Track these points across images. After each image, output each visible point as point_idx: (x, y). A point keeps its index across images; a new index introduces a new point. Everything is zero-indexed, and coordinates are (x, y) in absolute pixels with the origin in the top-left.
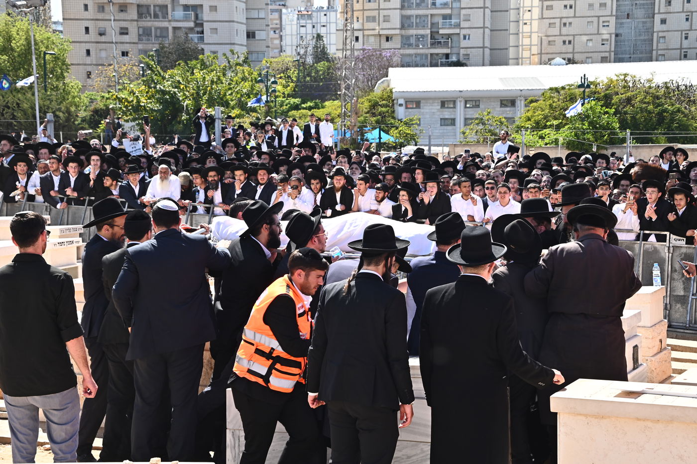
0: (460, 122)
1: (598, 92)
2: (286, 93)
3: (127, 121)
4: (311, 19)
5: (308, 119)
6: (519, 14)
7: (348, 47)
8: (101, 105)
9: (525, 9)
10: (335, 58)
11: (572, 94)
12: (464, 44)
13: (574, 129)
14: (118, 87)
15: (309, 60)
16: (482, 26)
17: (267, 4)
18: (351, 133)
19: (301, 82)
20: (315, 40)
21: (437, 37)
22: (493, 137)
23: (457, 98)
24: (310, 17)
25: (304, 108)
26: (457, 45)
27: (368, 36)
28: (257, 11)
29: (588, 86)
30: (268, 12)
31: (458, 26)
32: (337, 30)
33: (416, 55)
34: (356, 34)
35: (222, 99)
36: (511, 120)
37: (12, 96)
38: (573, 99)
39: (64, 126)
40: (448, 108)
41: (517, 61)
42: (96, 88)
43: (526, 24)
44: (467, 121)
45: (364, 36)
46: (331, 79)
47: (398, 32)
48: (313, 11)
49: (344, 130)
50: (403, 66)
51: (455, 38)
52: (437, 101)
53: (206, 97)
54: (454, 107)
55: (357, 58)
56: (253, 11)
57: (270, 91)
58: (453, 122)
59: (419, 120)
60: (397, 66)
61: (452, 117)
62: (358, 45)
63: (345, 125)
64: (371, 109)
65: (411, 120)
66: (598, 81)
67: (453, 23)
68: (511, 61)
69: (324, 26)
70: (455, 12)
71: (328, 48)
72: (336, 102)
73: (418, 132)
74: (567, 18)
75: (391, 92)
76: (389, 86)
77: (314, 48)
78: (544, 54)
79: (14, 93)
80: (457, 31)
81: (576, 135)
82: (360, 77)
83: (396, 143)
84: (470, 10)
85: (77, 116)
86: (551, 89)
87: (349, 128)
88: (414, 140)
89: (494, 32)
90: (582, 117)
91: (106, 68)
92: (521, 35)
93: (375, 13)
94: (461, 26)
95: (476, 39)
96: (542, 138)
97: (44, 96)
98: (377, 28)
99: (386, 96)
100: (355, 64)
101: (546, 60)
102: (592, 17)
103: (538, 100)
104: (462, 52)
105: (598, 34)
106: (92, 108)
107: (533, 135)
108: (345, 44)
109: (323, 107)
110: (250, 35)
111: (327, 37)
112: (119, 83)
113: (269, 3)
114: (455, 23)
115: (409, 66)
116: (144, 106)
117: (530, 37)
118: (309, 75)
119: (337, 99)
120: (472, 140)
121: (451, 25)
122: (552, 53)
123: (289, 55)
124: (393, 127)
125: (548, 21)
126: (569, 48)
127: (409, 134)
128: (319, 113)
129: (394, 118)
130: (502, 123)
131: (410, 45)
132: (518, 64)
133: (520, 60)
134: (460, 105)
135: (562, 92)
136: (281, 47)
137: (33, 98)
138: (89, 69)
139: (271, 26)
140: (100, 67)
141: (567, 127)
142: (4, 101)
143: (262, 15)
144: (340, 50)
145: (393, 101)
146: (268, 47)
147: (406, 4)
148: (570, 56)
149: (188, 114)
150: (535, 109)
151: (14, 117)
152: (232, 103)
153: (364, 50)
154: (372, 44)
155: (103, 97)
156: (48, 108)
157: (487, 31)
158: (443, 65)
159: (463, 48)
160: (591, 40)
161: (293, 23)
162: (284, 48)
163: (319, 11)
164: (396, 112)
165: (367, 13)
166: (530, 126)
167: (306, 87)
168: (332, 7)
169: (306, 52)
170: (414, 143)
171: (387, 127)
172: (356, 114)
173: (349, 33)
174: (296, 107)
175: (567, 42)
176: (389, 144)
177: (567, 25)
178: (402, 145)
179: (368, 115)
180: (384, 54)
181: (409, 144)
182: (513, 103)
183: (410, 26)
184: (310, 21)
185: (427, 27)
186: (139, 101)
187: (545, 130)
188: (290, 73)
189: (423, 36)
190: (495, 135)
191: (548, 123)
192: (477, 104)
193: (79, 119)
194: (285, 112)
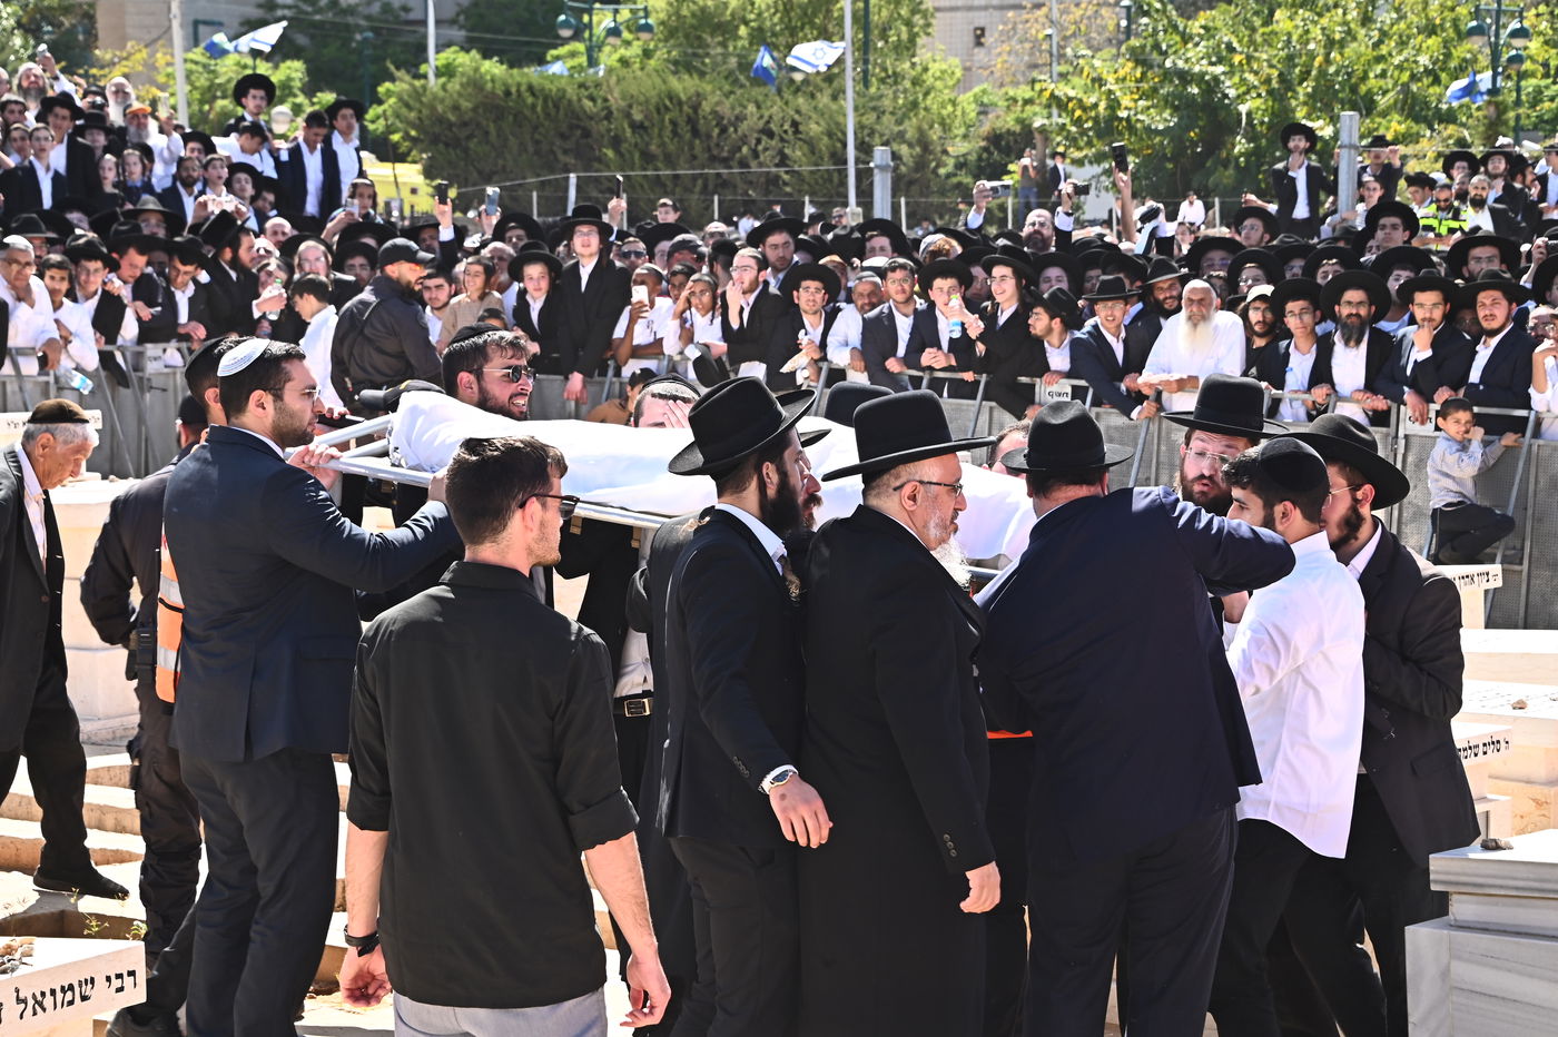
3: (1079, 163)
8: (1009, 122)
14: (1057, 69)
35: (1354, 89)
37: (779, 103)
39: (911, 183)
42: (997, 75)
53: (1308, 87)
57: (1505, 57)
79: (787, 95)
85: (945, 152)
91: (1026, 16)
97: (861, 101)
106: (985, 129)
112: (1062, 56)
116: (1128, 119)
137: (834, 107)
138: (981, 19)
140: (1010, 14)
142: (761, 117)
149: (1252, 136)
151: (783, 160)
152: (1383, 102)
155: (1015, 98)
156: (872, 133)
186: (1114, 104)
193: (951, 162)
194: (1547, 122)
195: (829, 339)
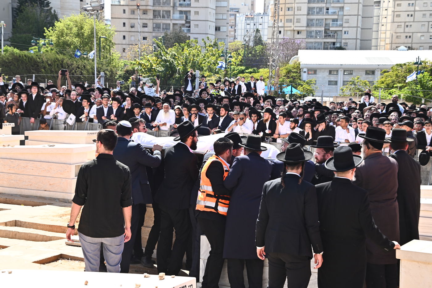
0: (340, 83)
1: (427, 67)
2: (237, 63)
3: (144, 77)
4: (253, 20)
5: (250, 79)
6: (379, 19)
7: (275, 37)
8: (130, 68)
9: (383, 16)
10: (267, 43)
11: (410, 68)
12: (344, 36)
13: (411, 89)
14: (140, 58)
15: (251, 44)
16: (356, 26)
17: (228, 11)
18: (275, 88)
19: (246, 57)
20: (255, 32)
21: (328, 32)
22: (360, 93)
23: (339, 69)
24: (253, 19)
25: (247, 73)
26: (340, 37)
27: (287, 30)
28: (222, 15)
29: (421, 64)
30: (228, 15)
31: (341, 26)
32: (268, 27)
33: (315, 43)
34: (280, 29)
35: (199, 66)
36: (371, 83)
37: (81, 61)
38: (410, 71)
39: (109, 80)
40: (333, 74)
41: (377, 47)
42: (128, 58)
43: (383, 25)
44: (345, 83)
45: (284, 30)
46: (264, 55)
47: (305, 28)
48: (255, 15)
49: (271, 86)
50: (307, 49)
51: (339, 33)
52: (326, 70)
53: (190, 64)
54: (337, 74)
55: (280, 44)
56: (219, 15)
57: (228, 61)
58: (336, 83)
59: (316, 81)
60: (304, 49)
61: (336, 80)
62: (281, 36)
63: (271, 83)
64: (287, 74)
65: (311, 81)
66: (427, 61)
67: (338, 24)
68: (373, 48)
69: (261, 24)
70: (340, 17)
71: (263, 37)
72: (266, 69)
73: (314, 88)
74: (409, 22)
75: (299, 64)
76: (298, 61)
77: (254, 37)
78: (394, 43)
79: (83, 60)
80: (341, 29)
81: (412, 93)
82: (281, 55)
83: (301, 94)
84: (349, 16)
85: (116, 74)
86: (397, 65)
87: (273, 85)
88: (312, 93)
89: (363, 30)
90: (416, 82)
91: (134, 47)
92: (380, 32)
93: (292, 17)
94: (343, 26)
95: (352, 33)
96: (390, 94)
97: (98, 62)
98: (293, 26)
99: (296, 66)
100: (278, 47)
101: (395, 47)
102: (425, 22)
103: (389, 72)
104: (343, 41)
105: (428, 32)
106: (125, 69)
107: (385, 92)
108: (273, 35)
109: (258, 72)
110: (217, 29)
111: (262, 31)
112: (141, 55)
113: (229, 10)
114: (339, 24)
115: (311, 49)
116: (155, 69)
117: (385, 33)
118: (250, 53)
119: (267, 68)
120: (347, 94)
121: (337, 25)
122: (399, 43)
123: (240, 41)
124: (300, 85)
125: (397, 24)
126: (409, 40)
127: (309, 89)
128: (256, 75)
129: (300, 80)
130: (366, 84)
131: (312, 37)
132: (377, 49)
133: (379, 47)
134: (341, 73)
135: (404, 67)
136: (235, 36)
137: (93, 63)
138: (124, 47)
139: (230, 24)
140: (131, 46)
141: (406, 88)
142: (77, 64)
143: (225, 17)
144: (270, 38)
145: (300, 69)
146: (227, 36)
147: (310, 12)
148: (410, 45)
149: (179, 74)
150: (387, 76)
151: (82, 74)
152: (205, 69)
153: (284, 39)
154: (289, 35)
155: (131, 63)
156: (101, 69)
157: (359, 29)
158: (331, 49)
159: (344, 39)
160: (423, 36)
161: (242, 22)
162: (236, 37)
163: (258, 15)
164: (302, 76)
165: (287, 17)
166: (383, 87)
167: (249, 60)
168: (266, 13)
169: (249, 39)
170: (312, 95)
171: (296, 85)
172: (278, 76)
173: (276, 29)
174: (242, 72)
175: (408, 37)
176: (297, 95)
177: (409, 26)
178: (304, 96)
179: (284, 78)
180: (296, 42)
181: (309, 95)
182: (373, 72)
183: (312, 25)
184: (253, 21)
185: (323, 26)
186: (152, 66)
187: (392, 89)
188: (240, 51)
189: (320, 31)
190: (362, 91)
191: (395, 86)
192: (351, 72)
193: (118, 76)
194: (236, 75)
195: (90, 112)
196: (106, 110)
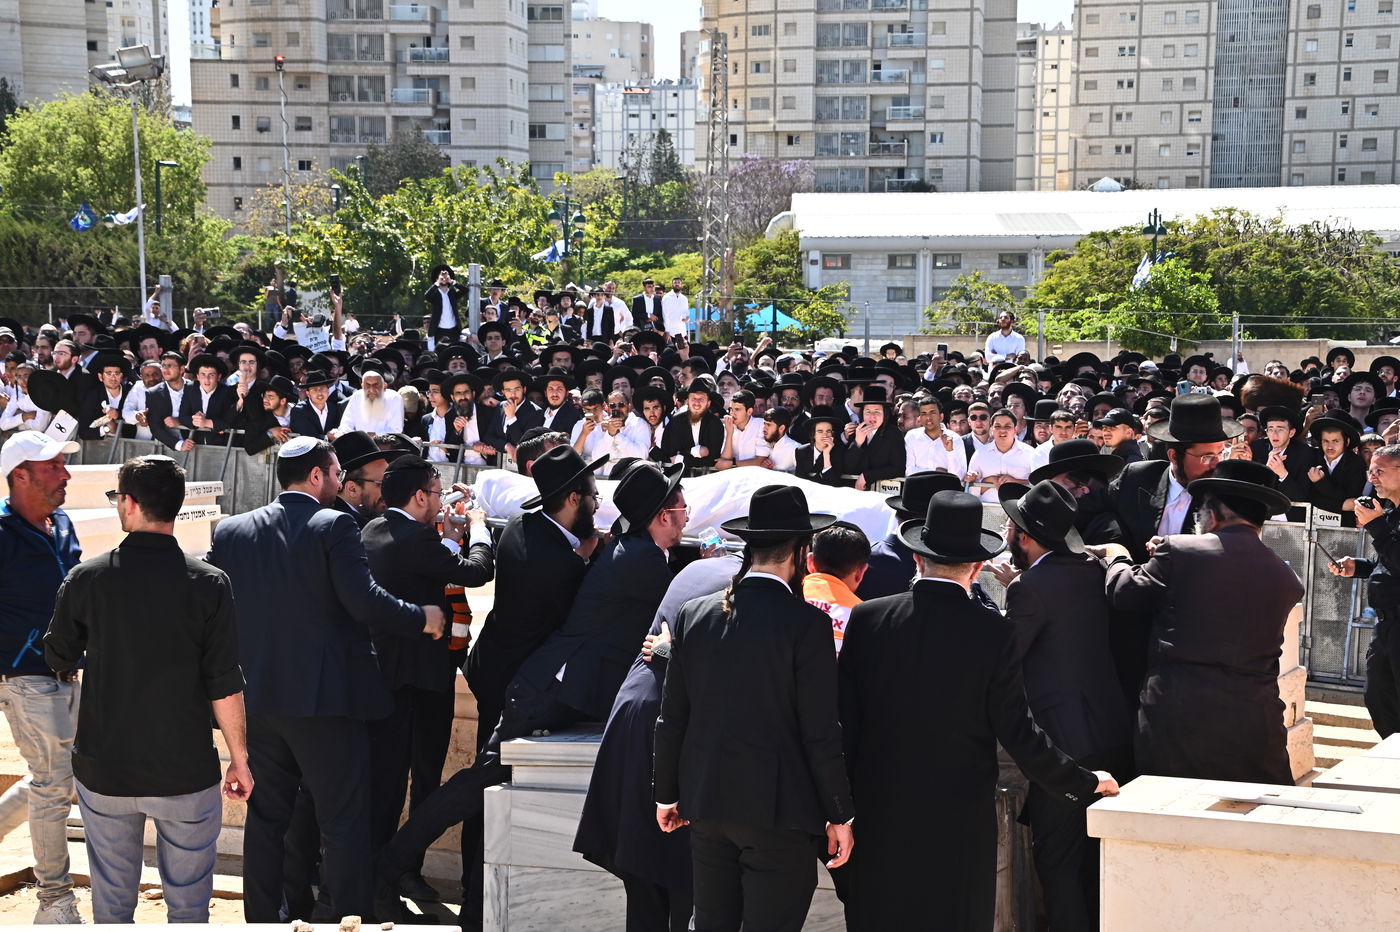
0: (924, 294)
1: (1180, 241)
2: (602, 238)
3: (306, 289)
4: (649, 103)
5: (641, 287)
6: (1034, 96)
7: (717, 154)
8: (258, 259)
9: (1045, 87)
10: (693, 174)
11: (1133, 245)
12: (932, 150)
13: (1136, 309)
14: (292, 227)
15: (645, 177)
16: (966, 118)
17: (568, 75)
18: (722, 314)
20: (655, 141)
21: (881, 137)
22: (985, 323)
23: (918, 250)
24: (647, 98)
25: (634, 268)
26: (920, 153)
27: (755, 133)
28: (549, 87)
29: (1162, 231)
30: (569, 89)
31: (921, 116)
32: (696, 123)
33: (844, 170)
34: (733, 130)
35: (482, 249)
36: (1018, 291)
37: (96, 243)
38: (1133, 255)
39: (191, 298)
40: (901, 268)
41: (1031, 183)
42: (251, 229)
43: (1047, 114)
44: (937, 293)
45: (746, 134)
46: (684, 214)
47: (809, 127)
48: (652, 88)
49: (709, 307)
50: (818, 190)
51: (914, 139)
52: (880, 256)
53: (453, 246)
54: (914, 268)
55: (733, 175)
56: (541, 87)
57: (572, 234)
58: (911, 294)
59: (848, 290)
60: (808, 190)
61: (910, 284)
62: (736, 152)
63: (710, 299)
64: (758, 270)
65: (833, 290)
66: (1180, 222)
67: (911, 112)
68: (1018, 183)
69: (672, 115)
70: (916, 91)
71: (680, 155)
72: (693, 256)
73: (845, 312)
74: (1123, 104)
75: (796, 237)
76: (792, 227)
77: (654, 155)
78: (1081, 170)
79: (102, 238)
80: (919, 126)
81: (1139, 320)
82: (739, 210)
83: (804, 332)
84: (943, 88)
85: (216, 279)
86: (1093, 235)
87: (717, 305)
88: (839, 326)
89: (988, 129)
90: (1150, 289)
91: (269, 192)
92: (1037, 135)
93: (768, 92)
94: (928, 118)
95: (955, 141)
96: (1075, 325)
98: (772, 119)
99: (786, 244)
100: (730, 186)
101: (1084, 181)
102: (1170, 103)
103: (1069, 256)
104: (929, 164)
105: (1181, 134)
106: (243, 264)
107: (1058, 321)
108: (711, 148)
109: (670, 265)
110: (536, 131)
111: (677, 136)
112: (294, 219)
113: (572, 72)
114: (915, 111)
115: (829, 190)
116: (339, 261)
117: (1055, 138)
118: (644, 205)
119: (696, 250)
120: (946, 328)
121: (909, 115)
122: (1095, 170)
123: (608, 169)
124: (800, 302)
125: (1088, 110)
126: (1128, 160)
127: (829, 316)
128: (661, 276)
129: (800, 286)
130: (1001, 297)
131: (832, 152)
132: (1032, 189)
133: (1036, 181)
134: (924, 263)
135: (1114, 241)
136: (593, 153)
137: (135, 246)
138: (239, 192)
139: (574, 115)
140: (259, 190)
141: (1121, 306)
142: (83, 252)
143: (558, 95)
144: (702, 159)
145: (800, 254)
146: (569, 153)
147: (825, 77)
148: (1129, 175)
149: (419, 276)
150: (1063, 272)
151: (100, 282)
152: (501, 257)
153: (745, 160)
154: (761, 148)
155: (263, 245)
156: (163, 264)
157: (976, 127)
158: (892, 189)
159: (930, 158)
160: (1168, 145)
161: (615, 110)
162: (598, 156)
163: (663, 87)
164: (805, 275)
165: (752, 93)
166: (1054, 304)
167: (639, 228)
168: (689, 82)
169: (639, 163)
170: (839, 334)
171: (789, 302)
172: (732, 277)
173: (719, 129)
174: (620, 265)
175: (1123, 150)
176: (791, 333)
177: (1124, 117)
178: (816, 337)
179: (752, 280)
180: (783, 168)
181: (828, 335)
182: (1022, 260)
183: (833, 117)
184: (648, 107)
185: (864, 117)
186: (329, 251)
187: (1081, 312)
188: (609, 201)
189: (856, 135)
191: (1089, 299)
192: (956, 261)
193: (219, 286)
194: (600, 274)
195: (124, 405)
196: (176, 397)
